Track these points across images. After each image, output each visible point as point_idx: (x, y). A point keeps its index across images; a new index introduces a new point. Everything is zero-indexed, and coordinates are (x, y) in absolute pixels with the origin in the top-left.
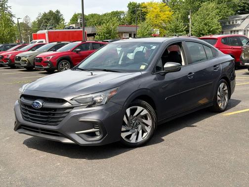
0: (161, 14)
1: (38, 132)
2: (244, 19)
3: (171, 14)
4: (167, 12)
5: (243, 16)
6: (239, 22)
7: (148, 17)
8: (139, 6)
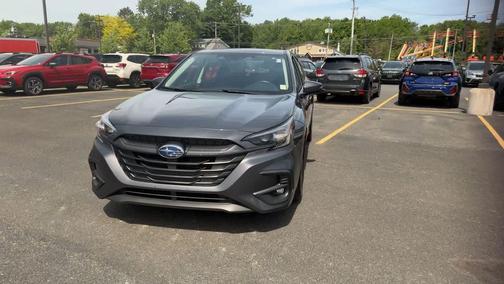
0: (121, 30)
1: (170, 198)
2: (208, 43)
3: (131, 30)
4: (127, 29)
5: (207, 40)
6: (203, 46)
7: (105, 31)
8: (93, 18)
